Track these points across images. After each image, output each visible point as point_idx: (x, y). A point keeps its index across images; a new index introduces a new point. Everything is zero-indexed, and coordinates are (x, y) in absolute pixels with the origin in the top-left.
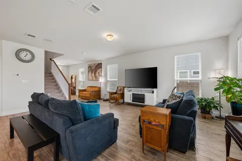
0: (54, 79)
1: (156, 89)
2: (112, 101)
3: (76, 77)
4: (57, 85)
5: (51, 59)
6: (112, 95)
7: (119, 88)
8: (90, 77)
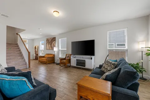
0: (19, 48)
1: (94, 56)
2: (61, 65)
3: (38, 47)
4: (21, 53)
5: (17, 34)
6: (61, 60)
7: (67, 55)
8: (48, 48)
